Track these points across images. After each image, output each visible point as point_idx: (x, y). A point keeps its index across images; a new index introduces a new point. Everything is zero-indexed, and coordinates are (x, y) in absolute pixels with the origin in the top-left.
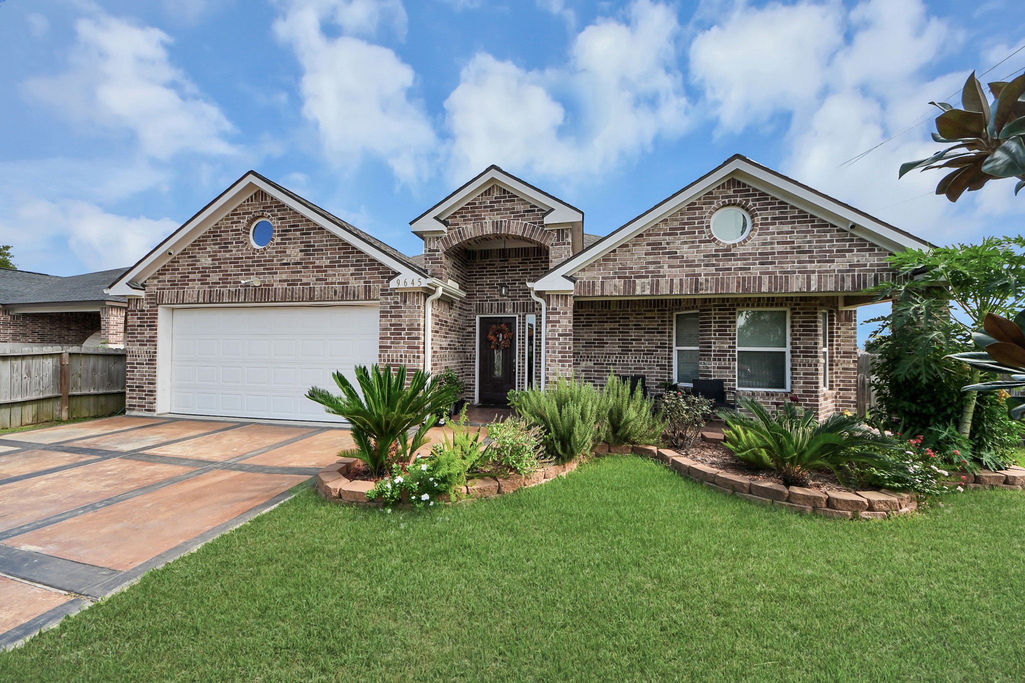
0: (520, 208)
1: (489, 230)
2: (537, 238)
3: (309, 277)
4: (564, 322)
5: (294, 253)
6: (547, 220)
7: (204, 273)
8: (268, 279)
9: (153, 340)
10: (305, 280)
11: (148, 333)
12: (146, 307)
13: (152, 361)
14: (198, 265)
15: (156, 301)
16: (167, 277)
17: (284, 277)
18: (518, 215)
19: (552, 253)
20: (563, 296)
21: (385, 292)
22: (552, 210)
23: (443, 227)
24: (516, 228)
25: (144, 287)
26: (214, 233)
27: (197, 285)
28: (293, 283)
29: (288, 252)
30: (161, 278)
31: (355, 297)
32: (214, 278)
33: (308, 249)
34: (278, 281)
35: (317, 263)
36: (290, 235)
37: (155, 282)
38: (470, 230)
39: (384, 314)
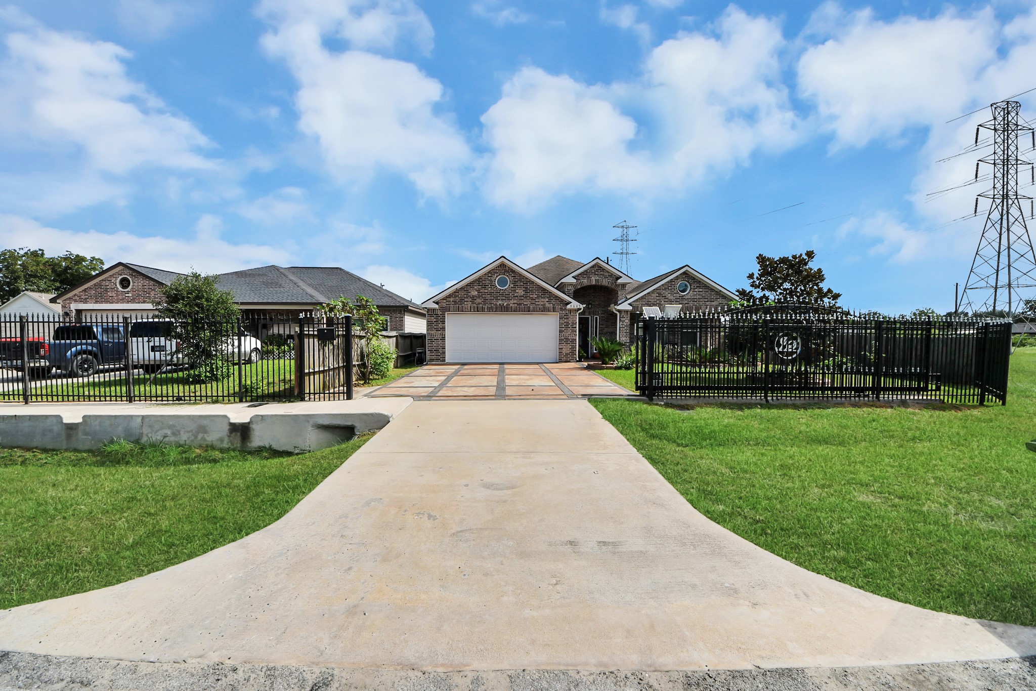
0: (607, 274)
1: (594, 283)
2: (613, 287)
3: (528, 303)
4: (627, 321)
5: (520, 292)
6: (619, 281)
7: (473, 298)
8: (508, 302)
9: (444, 329)
10: (525, 303)
11: (440, 326)
12: (439, 313)
13: (443, 339)
14: (469, 294)
15: (444, 310)
16: (452, 299)
17: (515, 302)
18: (606, 277)
19: (619, 293)
20: (626, 311)
21: (561, 310)
22: (621, 277)
23: (575, 281)
24: (605, 282)
25: (437, 303)
26: (479, 280)
27: (470, 304)
28: (520, 304)
29: (517, 291)
30: (448, 299)
31: (549, 311)
32: (478, 301)
33: (526, 290)
34: (512, 303)
35: (531, 296)
36: (518, 284)
37: (445, 301)
38: (585, 282)
39: (561, 318)
